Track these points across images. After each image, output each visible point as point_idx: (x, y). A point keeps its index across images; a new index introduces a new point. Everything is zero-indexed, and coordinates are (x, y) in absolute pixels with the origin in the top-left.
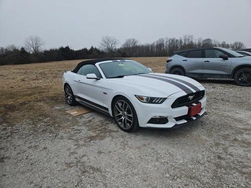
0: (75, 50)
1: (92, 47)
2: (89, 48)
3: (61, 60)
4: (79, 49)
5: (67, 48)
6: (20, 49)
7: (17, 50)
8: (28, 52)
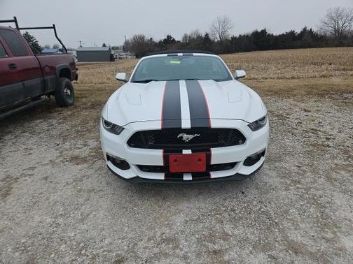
0: (275, 34)
1: (305, 29)
2: (298, 31)
3: (250, 51)
4: (281, 33)
5: (264, 32)
6: (203, 36)
7: (201, 37)
8: (212, 39)
